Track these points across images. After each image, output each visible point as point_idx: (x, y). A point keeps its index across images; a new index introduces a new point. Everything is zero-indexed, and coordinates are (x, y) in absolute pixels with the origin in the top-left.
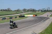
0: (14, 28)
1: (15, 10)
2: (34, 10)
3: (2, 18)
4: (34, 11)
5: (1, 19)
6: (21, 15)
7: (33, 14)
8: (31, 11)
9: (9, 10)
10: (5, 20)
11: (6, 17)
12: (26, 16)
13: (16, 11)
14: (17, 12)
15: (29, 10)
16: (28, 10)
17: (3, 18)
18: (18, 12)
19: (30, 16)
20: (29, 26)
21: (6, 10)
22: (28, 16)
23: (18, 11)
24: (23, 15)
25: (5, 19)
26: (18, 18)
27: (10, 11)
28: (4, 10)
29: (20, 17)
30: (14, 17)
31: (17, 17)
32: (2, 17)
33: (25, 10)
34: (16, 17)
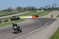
1: (4, 10)
2: (33, 8)
8: (28, 9)
13: (6, 11)
15: (26, 8)
16: (24, 9)
18: (9, 13)
19: (28, 17)
20: (27, 33)
22: (25, 17)
23: (9, 10)
26: (10, 21)
30: (4, 20)
31: (8, 19)
33: (19, 9)
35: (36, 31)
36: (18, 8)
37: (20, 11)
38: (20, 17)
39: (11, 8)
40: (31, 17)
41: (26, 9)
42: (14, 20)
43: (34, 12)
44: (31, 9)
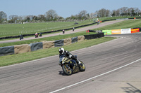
0: (73, 73)
2: (133, 11)
3: (30, 45)
4: (134, 14)
5: (26, 49)
6: (90, 31)
7: (132, 25)
8: (123, 14)
9: (51, 18)
10: (41, 50)
11: (43, 42)
12: (107, 32)
13: (74, 19)
14: (78, 21)
16: (113, 15)
17: (35, 43)
19: (123, 31)
21: (42, 18)
22: (116, 32)
23: (80, 18)
24: (97, 32)
25: (41, 46)
26: (82, 40)
27: (55, 20)
28: (36, 19)
29: (87, 37)
30: (70, 39)
31: (79, 37)
32: (31, 41)
33: (103, 14)
34: (75, 40)
36: (100, 11)
37: (105, 18)
39: (84, 12)
40: (129, 31)
41: (118, 14)
42: (91, 38)
43: (135, 19)
44: (129, 14)
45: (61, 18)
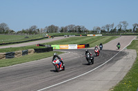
2: (79, 29)
4: (80, 32)
6: (40, 45)
7: (78, 41)
8: (70, 31)
9: (2, 31)
12: (56, 47)
13: (25, 33)
14: (28, 36)
15: (66, 28)
16: (62, 31)
18: (31, 37)
19: (70, 47)
22: (64, 47)
23: (31, 32)
26: (32, 53)
27: (6, 33)
29: (37, 51)
31: (29, 50)
33: (52, 30)
34: (25, 53)
35: (84, 76)
36: (49, 27)
37: (54, 34)
38: (52, 46)
39: (35, 27)
40: (76, 47)
41: (66, 31)
42: (40, 52)
43: (81, 36)
44: (76, 31)
45: (12, 31)
